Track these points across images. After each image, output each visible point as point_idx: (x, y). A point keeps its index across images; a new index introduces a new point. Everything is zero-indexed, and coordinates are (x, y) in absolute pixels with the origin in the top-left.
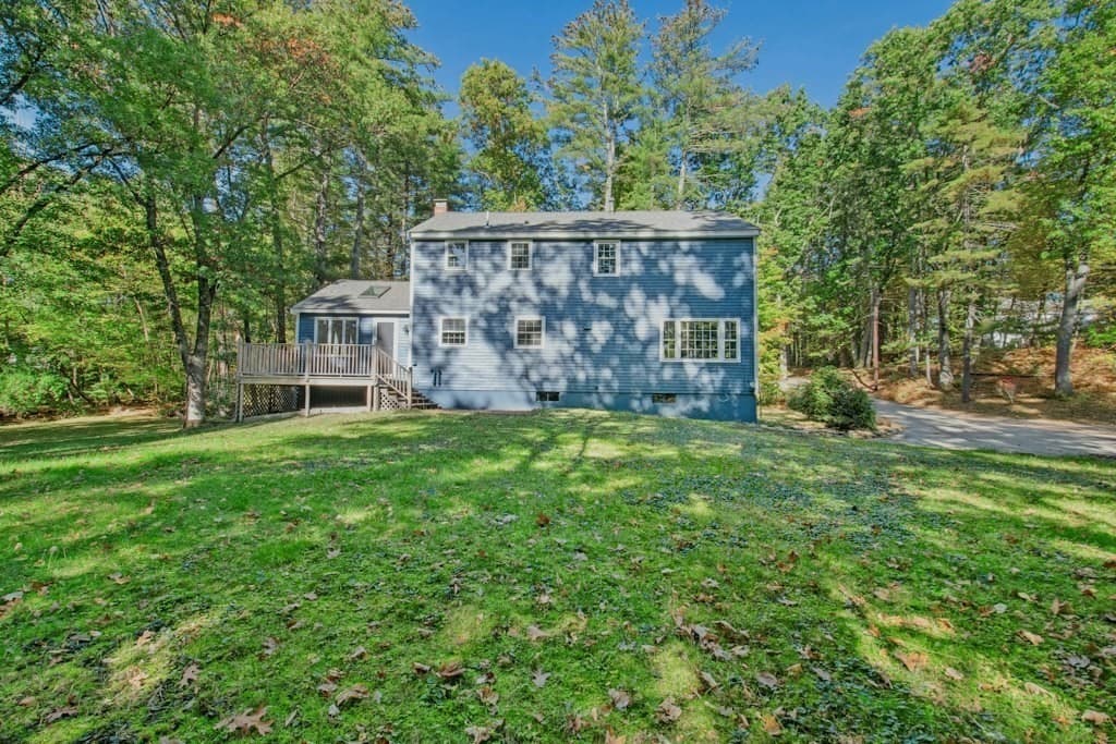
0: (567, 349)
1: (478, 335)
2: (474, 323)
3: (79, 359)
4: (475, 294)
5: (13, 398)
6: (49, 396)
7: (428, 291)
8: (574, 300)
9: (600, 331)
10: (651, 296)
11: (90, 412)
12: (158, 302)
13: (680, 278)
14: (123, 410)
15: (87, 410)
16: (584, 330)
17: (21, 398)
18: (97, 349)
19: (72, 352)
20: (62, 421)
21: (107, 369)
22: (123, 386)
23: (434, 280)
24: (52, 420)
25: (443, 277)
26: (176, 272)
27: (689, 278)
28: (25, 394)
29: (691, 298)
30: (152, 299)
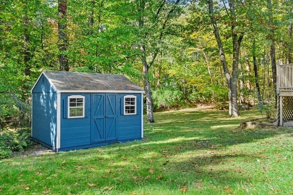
3: (186, 83)
5: (166, 100)
6: (177, 99)
11: (190, 107)
12: (215, 51)
14: (202, 105)
15: (189, 105)
17: (168, 100)
18: (192, 78)
19: (183, 80)
20: (181, 110)
21: (195, 87)
22: (201, 94)
24: (178, 109)
26: (222, 35)
28: (170, 99)
30: (212, 50)
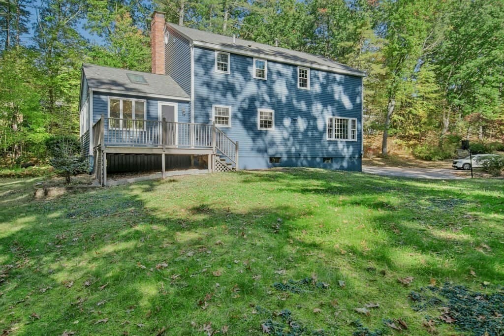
0: (286, 135)
1: (238, 123)
2: (235, 116)
4: (234, 96)
7: (204, 92)
8: (289, 104)
9: (302, 124)
10: (325, 105)
13: (336, 97)
16: (294, 121)
23: (208, 85)
25: (214, 84)
27: (340, 97)
29: (340, 109)
